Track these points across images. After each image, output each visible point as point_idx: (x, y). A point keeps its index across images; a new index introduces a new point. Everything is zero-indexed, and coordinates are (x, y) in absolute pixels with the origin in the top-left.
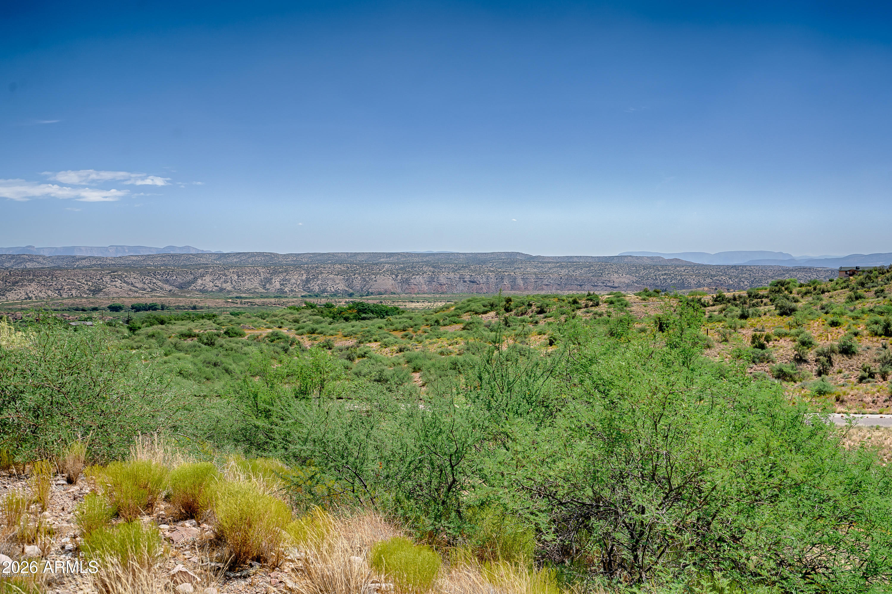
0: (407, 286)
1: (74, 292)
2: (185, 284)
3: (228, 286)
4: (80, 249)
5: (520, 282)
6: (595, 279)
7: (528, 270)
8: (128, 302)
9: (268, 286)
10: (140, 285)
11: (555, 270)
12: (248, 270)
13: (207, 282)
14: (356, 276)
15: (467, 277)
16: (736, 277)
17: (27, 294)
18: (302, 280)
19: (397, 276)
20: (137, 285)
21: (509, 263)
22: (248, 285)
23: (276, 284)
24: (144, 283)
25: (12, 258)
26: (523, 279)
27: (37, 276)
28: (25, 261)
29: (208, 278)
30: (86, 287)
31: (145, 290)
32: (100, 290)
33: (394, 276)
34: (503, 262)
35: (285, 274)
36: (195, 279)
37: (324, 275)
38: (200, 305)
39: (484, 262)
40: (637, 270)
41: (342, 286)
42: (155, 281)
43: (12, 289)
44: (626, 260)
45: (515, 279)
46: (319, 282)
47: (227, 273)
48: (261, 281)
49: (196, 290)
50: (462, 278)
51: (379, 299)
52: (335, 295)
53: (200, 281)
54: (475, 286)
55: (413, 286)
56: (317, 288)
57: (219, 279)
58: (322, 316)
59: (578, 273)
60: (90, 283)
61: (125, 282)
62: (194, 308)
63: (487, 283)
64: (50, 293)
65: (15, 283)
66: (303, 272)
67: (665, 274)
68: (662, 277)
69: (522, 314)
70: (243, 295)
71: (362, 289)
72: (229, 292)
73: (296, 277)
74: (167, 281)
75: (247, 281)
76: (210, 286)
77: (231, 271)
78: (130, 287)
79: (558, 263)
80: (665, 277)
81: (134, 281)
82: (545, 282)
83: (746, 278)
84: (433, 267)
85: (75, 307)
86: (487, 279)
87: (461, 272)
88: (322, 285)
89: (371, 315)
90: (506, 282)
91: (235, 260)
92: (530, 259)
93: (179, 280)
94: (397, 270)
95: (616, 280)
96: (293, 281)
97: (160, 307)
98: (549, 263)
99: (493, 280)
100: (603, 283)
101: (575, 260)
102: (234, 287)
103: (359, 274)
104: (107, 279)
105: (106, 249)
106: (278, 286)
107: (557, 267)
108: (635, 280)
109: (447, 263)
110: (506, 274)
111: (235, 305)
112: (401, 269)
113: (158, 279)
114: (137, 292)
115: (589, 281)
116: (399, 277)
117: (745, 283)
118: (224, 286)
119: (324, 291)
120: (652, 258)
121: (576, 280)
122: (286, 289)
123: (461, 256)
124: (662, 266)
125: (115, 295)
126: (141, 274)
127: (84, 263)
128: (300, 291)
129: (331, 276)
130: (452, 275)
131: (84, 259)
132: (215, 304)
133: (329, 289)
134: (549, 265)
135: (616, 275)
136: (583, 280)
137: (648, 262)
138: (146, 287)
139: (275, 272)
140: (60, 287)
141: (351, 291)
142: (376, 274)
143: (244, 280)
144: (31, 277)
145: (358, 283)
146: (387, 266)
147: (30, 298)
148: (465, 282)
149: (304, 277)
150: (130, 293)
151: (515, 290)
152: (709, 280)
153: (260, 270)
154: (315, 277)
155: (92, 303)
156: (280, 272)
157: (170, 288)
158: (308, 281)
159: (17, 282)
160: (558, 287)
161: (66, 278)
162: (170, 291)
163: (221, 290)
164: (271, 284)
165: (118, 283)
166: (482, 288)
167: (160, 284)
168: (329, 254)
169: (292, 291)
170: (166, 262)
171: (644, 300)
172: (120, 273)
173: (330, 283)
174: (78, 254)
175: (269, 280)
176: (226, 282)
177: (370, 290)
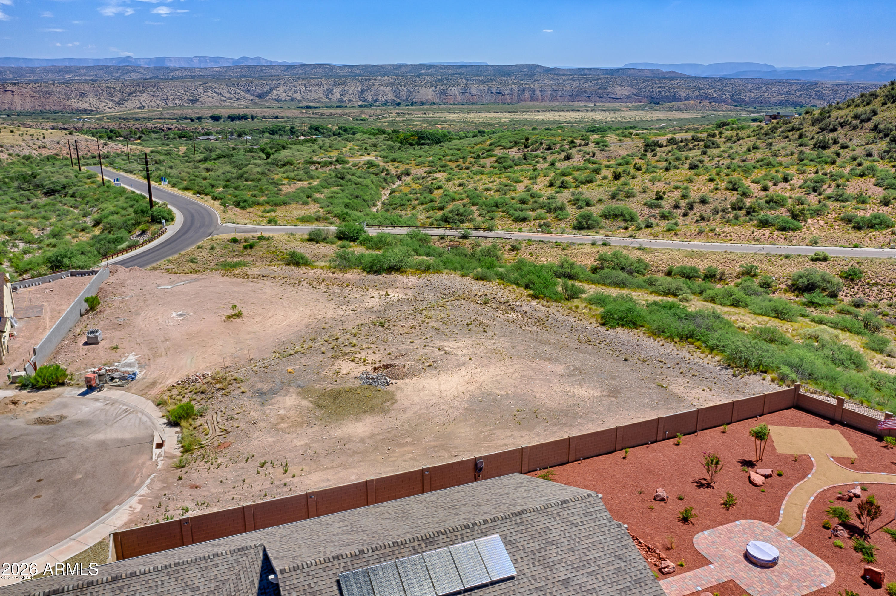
0: (444, 97)
1: (177, 101)
2: (263, 93)
3: (298, 96)
4: (169, 59)
5: (539, 94)
6: (601, 91)
7: (545, 82)
8: (225, 112)
9: (330, 96)
10: (227, 95)
11: (568, 82)
12: (313, 82)
13: (280, 92)
14: (402, 87)
15: (494, 90)
16: (720, 90)
17: (141, 103)
18: (358, 91)
19: (436, 88)
20: (225, 95)
21: (530, 76)
22: (314, 95)
23: (337, 94)
24: (231, 93)
25: (118, 69)
26: (541, 91)
27: (146, 88)
28: (129, 71)
29: (281, 89)
30: (186, 97)
31: (231, 99)
32: (197, 100)
33: (433, 88)
34: (525, 75)
35: (343, 86)
36: (271, 90)
37: (376, 87)
38: (281, 115)
39: (508, 74)
40: (638, 83)
41: (390, 97)
42: (239, 91)
43: (129, 99)
44: (629, 73)
45: (534, 91)
46: (372, 93)
47: (297, 85)
48: (325, 92)
49: (273, 99)
50: (490, 90)
51: (423, 110)
52: (386, 104)
53: (275, 92)
54: (501, 96)
55: (449, 97)
56: (371, 98)
57: (290, 90)
58: (392, 141)
59: (587, 85)
60: (187, 93)
61: (215, 92)
62: (277, 118)
63: (511, 94)
64: (158, 102)
65: (130, 94)
66: (358, 84)
67: (661, 87)
68: (657, 90)
69: (536, 150)
70: (311, 104)
71: (407, 99)
72: (299, 101)
73: (353, 88)
74: (248, 92)
75: (313, 92)
76: (283, 96)
77: (300, 82)
78: (220, 96)
79: (571, 75)
80: (660, 89)
81: (222, 91)
82: (559, 94)
83: (728, 91)
84: (466, 79)
85: (184, 116)
86: (511, 91)
87: (490, 84)
88: (374, 95)
89: (428, 141)
90: (527, 94)
91: (300, 71)
92: (548, 71)
93: (258, 91)
94: (436, 82)
95: (619, 92)
96: (351, 92)
97: (250, 117)
98: (563, 75)
99: (516, 92)
100: (608, 95)
101: (587, 72)
102: (303, 97)
103: (405, 86)
104: (201, 89)
105: (191, 59)
106: (339, 96)
107: (570, 80)
108: (635, 91)
109: (477, 75)
110: (527, 86)
111: (308, 115)
112: (440, 80)
113: (240, 90)
114: (225, 101)
115: (596, 93)
116: (438, 89)
117: (727, 96)
118: (295, 95)
119: (376, 101)
120: (652, 71)
121: (585, 92)
122: (345, 99)
123: (489, 68)
124: (659, 79)
125: (210, 104)
126: (227, 85)
127: (178, 74)
128: (356, 101)
129: (382, 88)
130: (481, 87)
131: (177, 70)
132: (292, 114)
133: (380, 99)
134: (564, 78)
135: (619, 88)
136: (591, 92)
137: (648, 74)
138: (232, 96)
139: (335, 84)
140: (165, 97)
141: (398, 101)
142: (418, 86)
143: (310, 91)
144: (141, 89)
145: (403, 94)
146: (427, 78)
147: (144, 107)
148: (492, 93)
149: (359, 88)
150: (221, 102)
151: (534, 101)
152: (697, 93)
153: (323, 82)
154: (369, 89)
155: (197, 113)
156: (339, 84)
157: (252, 97)
158: (363, 92)
159: (132, 93)
160: (570, 98)
161: (168, 89)
162: (252, 100)
163: (293, 99)
164: (333, 94)
165: (210, 93)
166: (506, 99)
167: (243, 94)
168: (377, 66)
169: (350, 100)
170: (244, 73)
171: (620, 140)
172: (210, 84)
173: (381, 93)
174: (171, 65)
175: (330, 91)
176: (296, 92)
177: (414, 100)
